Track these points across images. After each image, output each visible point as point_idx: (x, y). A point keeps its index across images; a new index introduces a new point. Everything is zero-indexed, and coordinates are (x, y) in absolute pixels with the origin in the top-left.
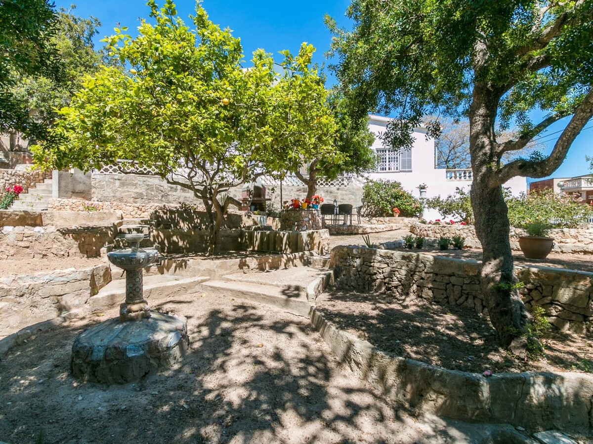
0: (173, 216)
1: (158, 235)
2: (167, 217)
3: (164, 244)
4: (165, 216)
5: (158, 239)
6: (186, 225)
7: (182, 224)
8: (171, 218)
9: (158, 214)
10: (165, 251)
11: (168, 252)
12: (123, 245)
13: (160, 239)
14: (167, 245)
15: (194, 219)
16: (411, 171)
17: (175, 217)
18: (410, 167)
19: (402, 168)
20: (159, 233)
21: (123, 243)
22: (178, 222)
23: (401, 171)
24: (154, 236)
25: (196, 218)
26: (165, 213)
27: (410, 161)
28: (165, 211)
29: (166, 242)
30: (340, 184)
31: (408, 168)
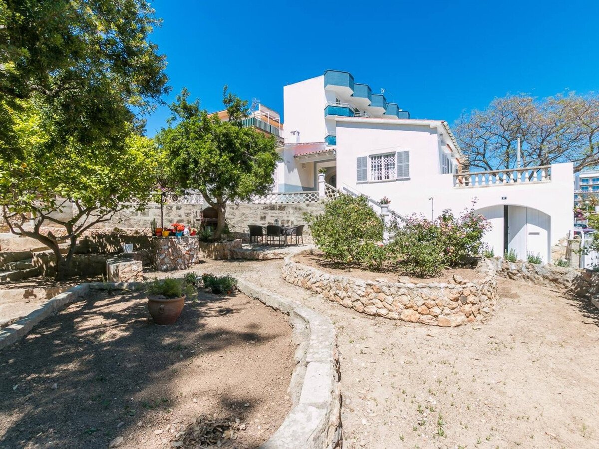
0: (101, 240)
1: (38, 261)
2: (95, 241)
3: (43, 268)
4: (94, 241)
5: (38, 264)
6: (112, 248)
7: (109, 247)
8: (99, 241)
9: (88, 238)
10: (44, 274)
11: (46, 275)
12: (11, 268)
13: (40, 265)
14: (45, 269)
15: (120, 243)
16: (409, 179)
17: (103, 241)
18: (407, 173)
19: (398, 176)
20: (38, 259)
21: (12, 267)
22: (106, 245)
23: (397, 180)
24: (34, 261)
25: (122, 241)
26: (94, 238)
27: (407, 167)
28: (94, 236)
29: (44, 266)
30: (310, 200)
31: (405, 175)
